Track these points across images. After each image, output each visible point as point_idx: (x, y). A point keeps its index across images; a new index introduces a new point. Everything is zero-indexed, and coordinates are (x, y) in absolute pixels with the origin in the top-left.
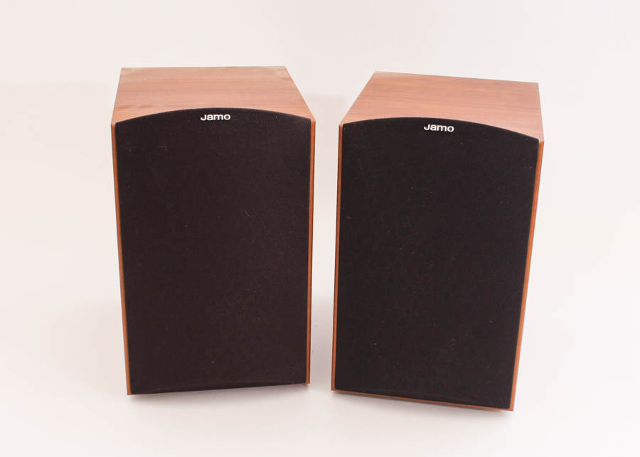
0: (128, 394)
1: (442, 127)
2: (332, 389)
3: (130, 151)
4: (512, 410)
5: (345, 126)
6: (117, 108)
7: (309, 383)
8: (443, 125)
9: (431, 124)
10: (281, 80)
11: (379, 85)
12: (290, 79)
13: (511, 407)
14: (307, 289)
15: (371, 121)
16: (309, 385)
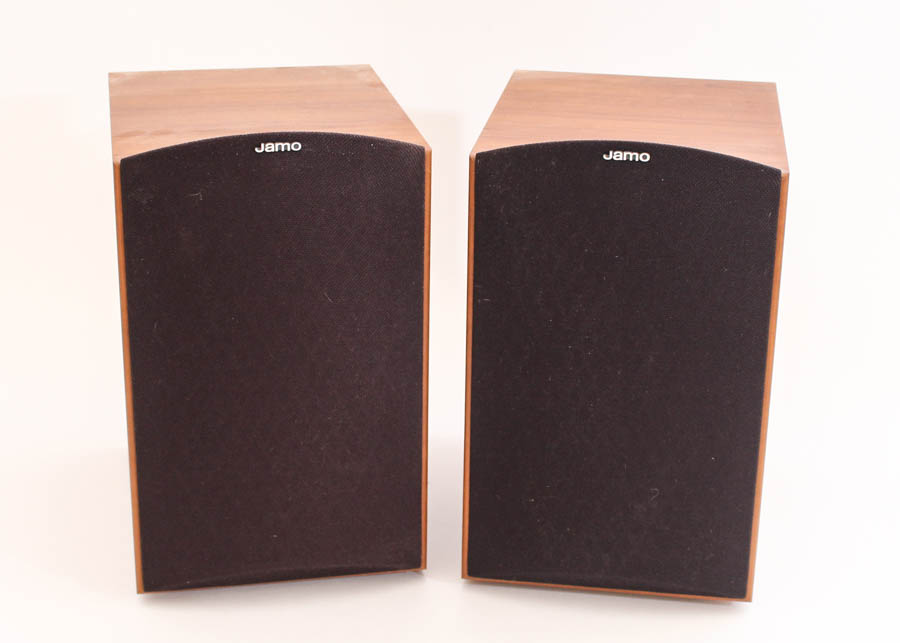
0: (139, 592)
1: (631, 154)
2: (463, 577)
3: (145, 202)
4: (750, 600)
5: (479, 156)
6: (117, 137)
7: (425, 567)
8: (632, 151)
9: (614, 151)
10: (366, 85)
11: (522, 91)
12: (382, 85)
13: (748, 596)
14: (421, 416)
15: (521, 147)
16: (424, 571)
